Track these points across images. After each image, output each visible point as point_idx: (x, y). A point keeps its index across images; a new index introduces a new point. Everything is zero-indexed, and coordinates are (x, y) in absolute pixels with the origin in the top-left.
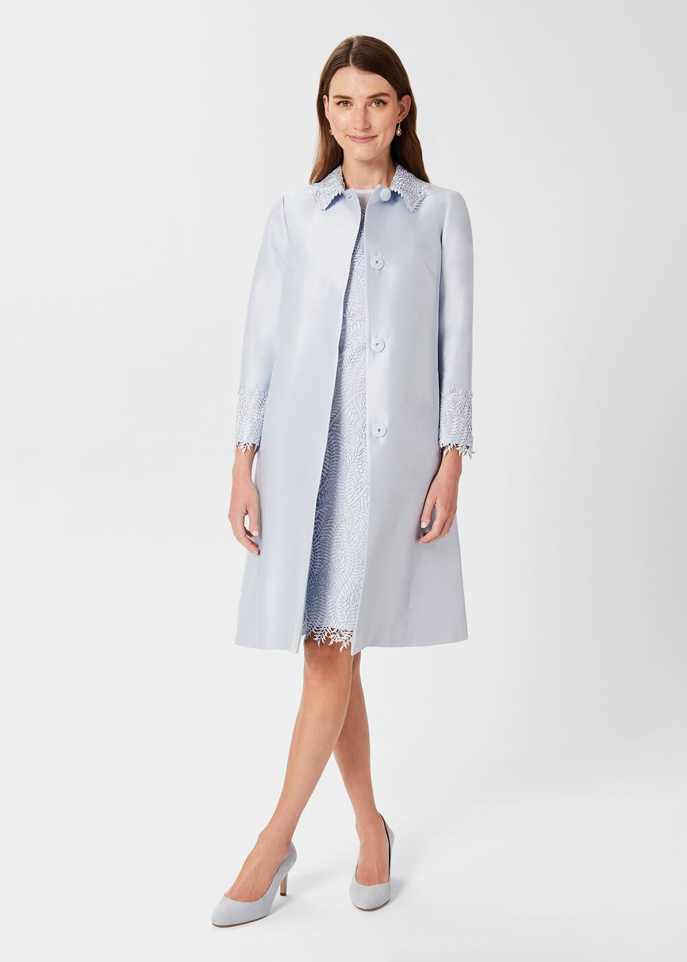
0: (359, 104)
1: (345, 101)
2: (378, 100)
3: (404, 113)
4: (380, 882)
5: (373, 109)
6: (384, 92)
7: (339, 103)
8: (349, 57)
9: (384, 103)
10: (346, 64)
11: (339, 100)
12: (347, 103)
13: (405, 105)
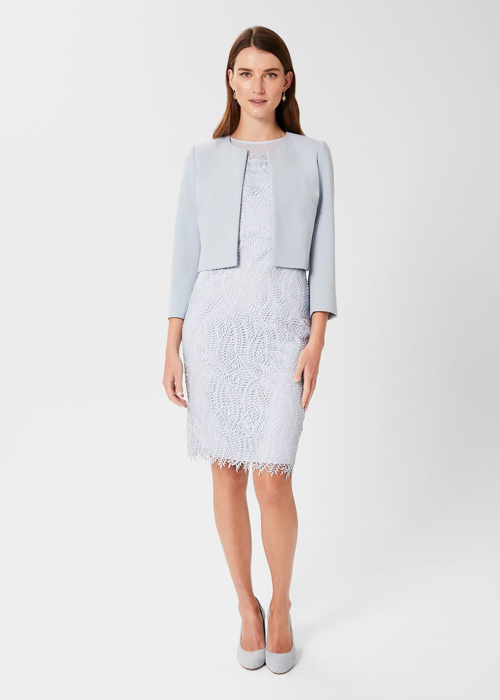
0: (257, 75)
1: (247, 73)
2: (271, 73)
3: (288, 85)
4: (259, 648)
5: (267, 79)
6: (276, 67)
7: (242, 74)
8: (251, 40)
9: (276, 75)
10: (249, 45)
11: (242, 72)
12: (247, 74)
13: (289, 79)
